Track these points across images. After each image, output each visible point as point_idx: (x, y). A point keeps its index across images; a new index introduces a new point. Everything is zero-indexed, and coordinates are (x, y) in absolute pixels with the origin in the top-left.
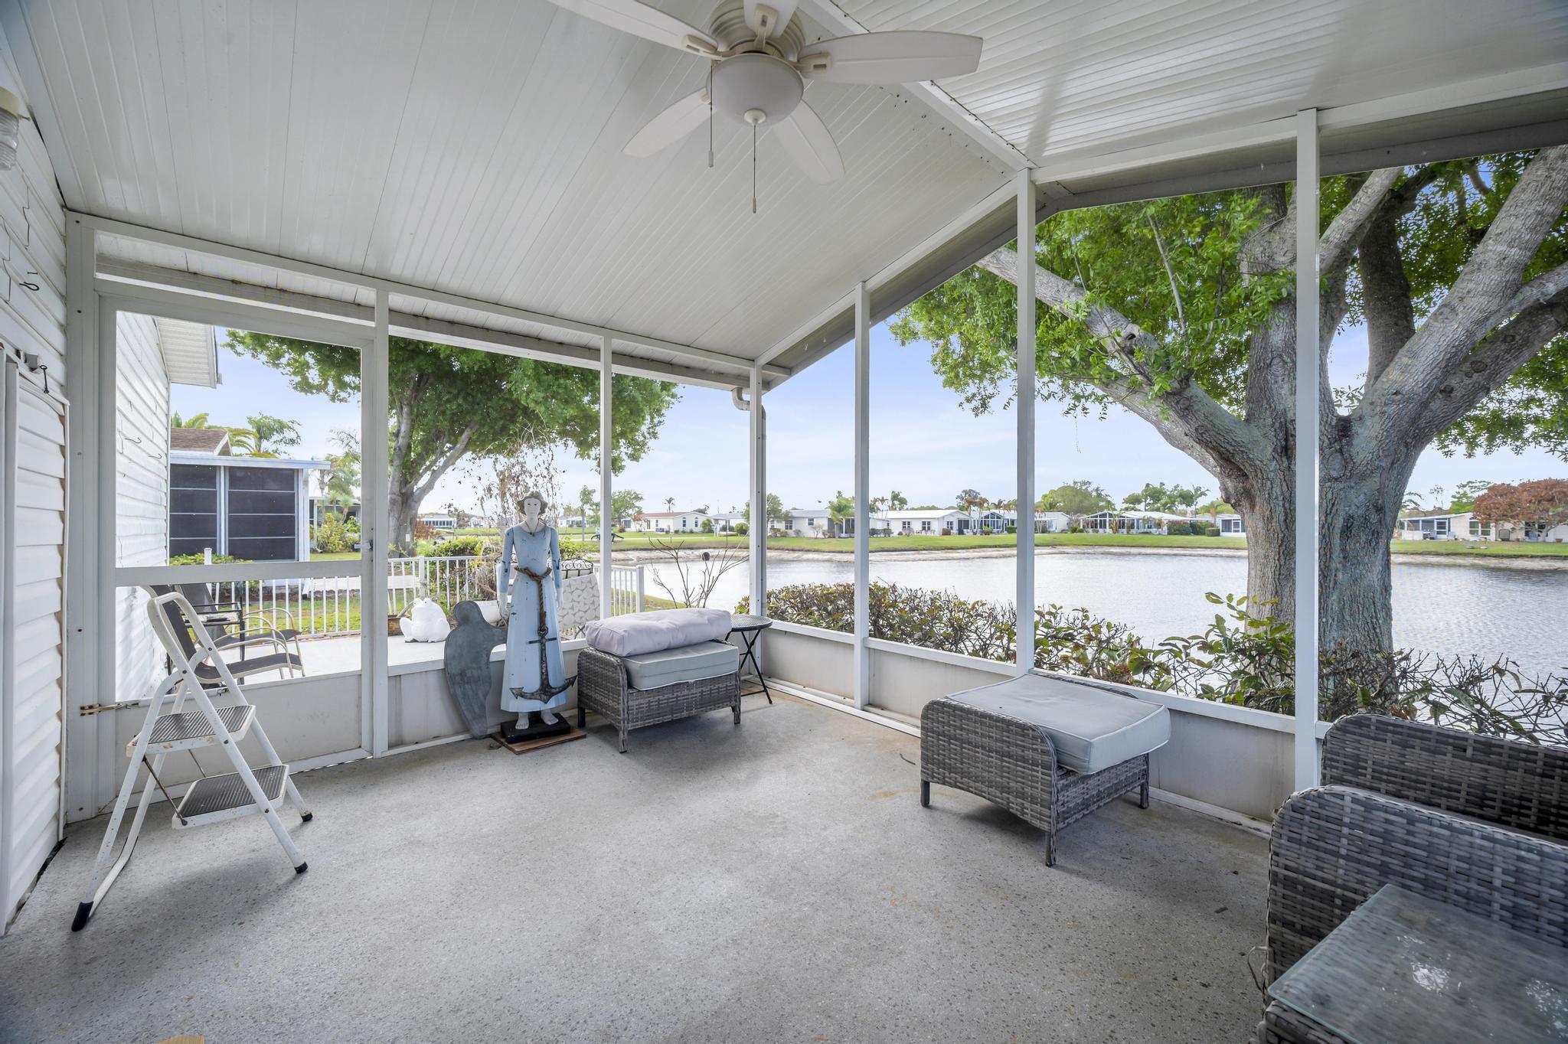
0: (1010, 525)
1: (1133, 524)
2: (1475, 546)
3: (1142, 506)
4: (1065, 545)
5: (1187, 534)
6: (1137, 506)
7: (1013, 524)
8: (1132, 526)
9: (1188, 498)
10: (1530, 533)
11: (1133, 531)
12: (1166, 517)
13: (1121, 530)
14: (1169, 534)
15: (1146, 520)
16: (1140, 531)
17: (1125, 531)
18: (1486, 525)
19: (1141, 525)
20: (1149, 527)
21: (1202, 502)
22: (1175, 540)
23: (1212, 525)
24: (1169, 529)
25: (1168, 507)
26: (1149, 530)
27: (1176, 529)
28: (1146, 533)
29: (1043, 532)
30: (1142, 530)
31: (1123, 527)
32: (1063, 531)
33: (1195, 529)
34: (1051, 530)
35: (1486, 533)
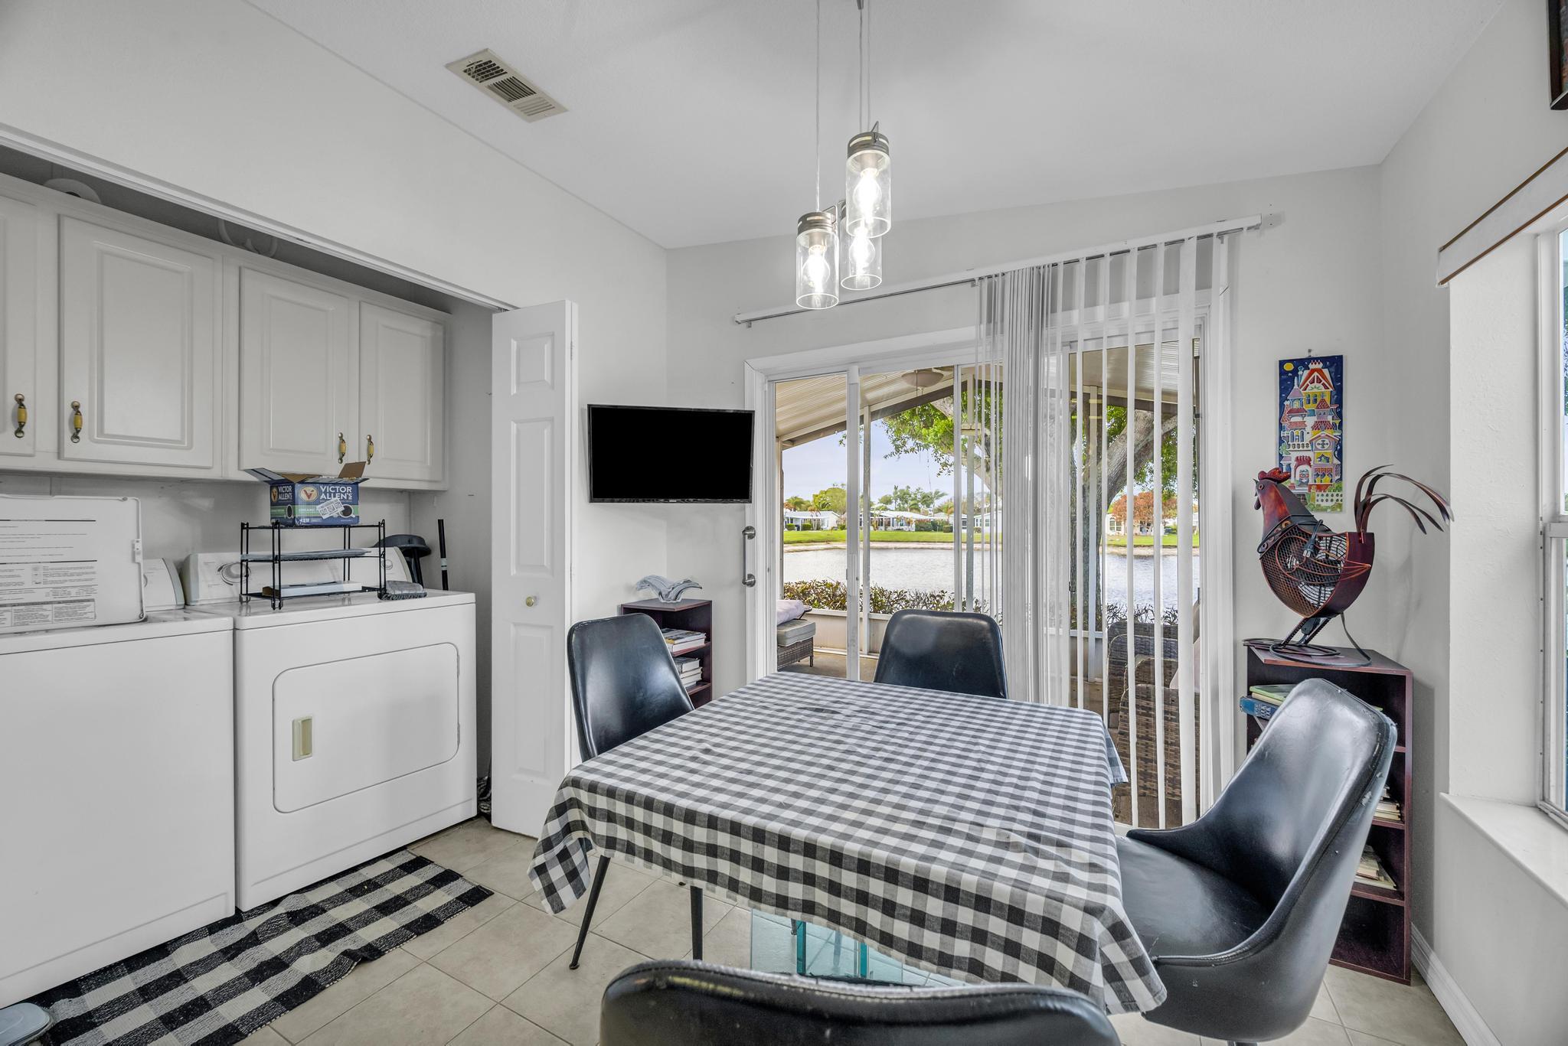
0: (790, 523)
1: (889, 522)
2: (1113, 539)
3: (892, 506)
4: (836, 541)
5: (929, 530)
6: (888, 506)
7: (792, 522)
8: (888, 524)
9: (927, 500)
10: (1143, 530)
11: (890, 528)
12: (914, 516)
13: (880, 527)
14: (916, 531)
15: (899, 519)
16: (894, 528)
17: (883, 528)
18: (1119, 524)
19: (895, 522)
20: (902, 525)
21: (937, 503)
22: (921, 536)
23: (947, 523)
24: (917, 526)
25: (915, 508)
26: (901, 527)
27: (921, 527)
28: (899, 530)
29: (817, 529)
30: (896, 528)
31: (882, 525)
32: (833, 528)
33: (935, 527)
34: (824, 527)
35: (1119, 529)
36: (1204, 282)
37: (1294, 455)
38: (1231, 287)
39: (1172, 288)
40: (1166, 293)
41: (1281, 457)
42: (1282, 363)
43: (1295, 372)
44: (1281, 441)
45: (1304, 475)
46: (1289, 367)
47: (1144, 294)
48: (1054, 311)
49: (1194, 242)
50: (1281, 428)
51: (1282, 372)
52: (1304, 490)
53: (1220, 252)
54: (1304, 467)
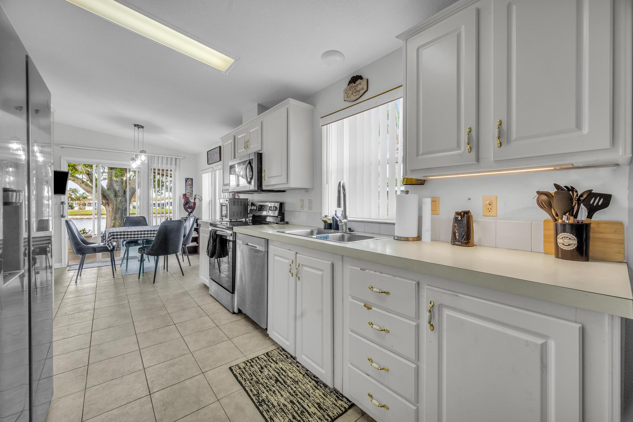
38: (179, 166)
41: (186, 192)
42: (186, 178)
44: (186, 189)
51: (186, 180)
52: (188, 196)
54: (188, 193)
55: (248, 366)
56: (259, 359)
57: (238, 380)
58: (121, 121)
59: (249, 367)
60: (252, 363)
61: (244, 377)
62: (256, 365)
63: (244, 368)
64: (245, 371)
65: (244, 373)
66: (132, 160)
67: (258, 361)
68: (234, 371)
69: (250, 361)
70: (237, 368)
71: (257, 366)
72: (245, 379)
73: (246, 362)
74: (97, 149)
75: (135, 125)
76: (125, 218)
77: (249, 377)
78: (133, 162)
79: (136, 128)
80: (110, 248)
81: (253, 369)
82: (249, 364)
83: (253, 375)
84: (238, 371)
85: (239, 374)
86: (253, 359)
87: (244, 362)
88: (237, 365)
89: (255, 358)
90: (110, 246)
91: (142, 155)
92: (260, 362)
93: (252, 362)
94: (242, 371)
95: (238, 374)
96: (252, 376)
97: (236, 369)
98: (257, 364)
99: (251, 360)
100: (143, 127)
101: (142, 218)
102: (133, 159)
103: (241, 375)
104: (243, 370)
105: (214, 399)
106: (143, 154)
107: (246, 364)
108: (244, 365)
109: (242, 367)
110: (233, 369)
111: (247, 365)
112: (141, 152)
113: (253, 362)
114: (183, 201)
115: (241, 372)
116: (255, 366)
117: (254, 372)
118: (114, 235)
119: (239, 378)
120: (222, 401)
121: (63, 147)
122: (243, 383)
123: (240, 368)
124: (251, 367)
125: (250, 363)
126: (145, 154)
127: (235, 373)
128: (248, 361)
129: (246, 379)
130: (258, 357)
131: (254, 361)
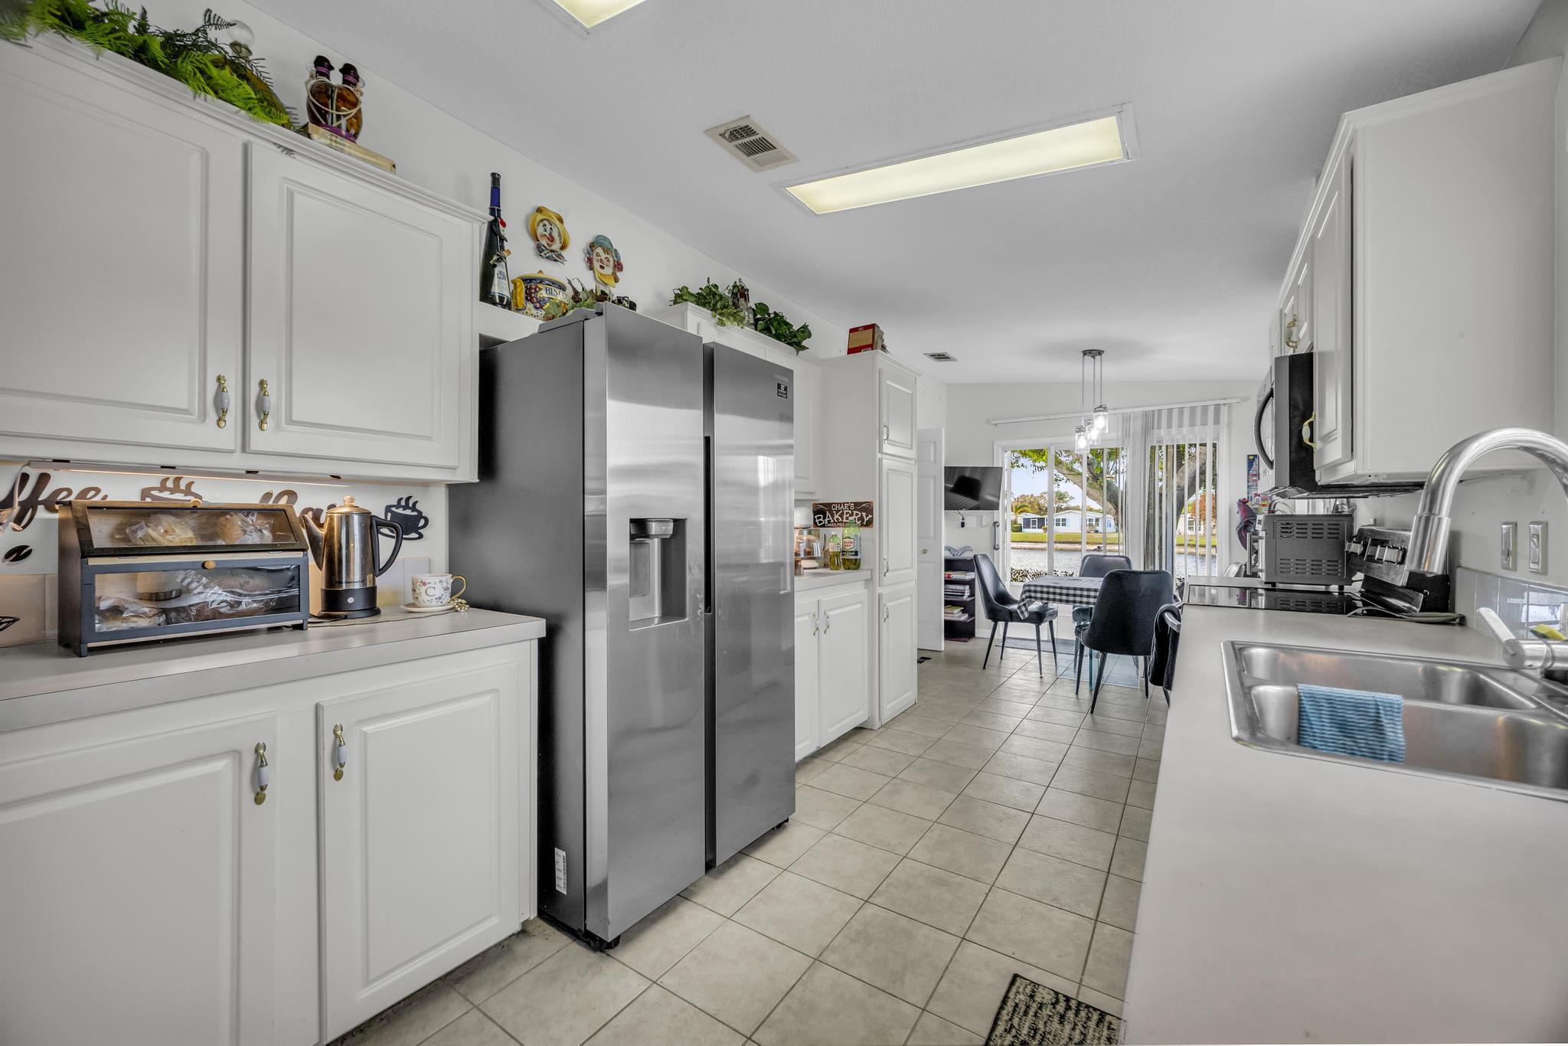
36: (1217, 422)
37: (1254, 492)
38: (1229, 424)
39: (1204, 423)
40: (1201, 425)
41: (1248, 493)
42: (1249, 456)
43: (1254, 460)
44: (1248, 486)
45: (1258, 500)
46: (1251, 458)
47: (1192, 424)
48: (1153, 428)
49: (1213, 407)
50: (1248, 481)
51: (1249, 460)
52: (1257, 506)
53: (1224, 411)
54: (1257, 497)
55: (1054, 1008)
56: (1100, 1021)
57: (999, 1013)
58: (1057, 350)
59: (1051, 1014)
60: (1071, 1014)
61: (1016, 1021)
62: (1075, 1024)
63: (1041, 1006)
64: (1036, 1013)
65: (1026, 1013)
66: (1077, 432)
67: (1092, 1024)
68: (1014, 989)
69: (1073, 1004)
70: (1028, 990)
71: (1074, 1029)
72: (1012, 1026)
73: (1062, 998)
74: (1046, 417)
75: (1085, 353)
76: (1088, 558)
77: (1025, 1031)
78: (1080, 435)
79: (1088, 358)
80: (1024, 616)
81: (1055, 1025)
82: (1061, 1007)
83: (1038, 1037)
84: (1022, 997)
85: (1017, 1005)
86: (1088, 1007)
87: (1057, 993)
88: (1036, 985)
89: (1095, 1009)
90: (1022, 613)
91: (1099, 415)
92: (1091, 1030)
93: (1073, 1011)
94: (1028, 1007)
95: (1013, 1004)
96: (1034, 1037)
97: (1021, 990)
98: (1080, 1026)
99: (1079, 1004)
100: (1100, 353)
101: (1123, 559)
102: (1080, 430)
103: (1014, 1010)
104: (1034, 1006)
105: (919, 999)
106: (1101, 413)
107: (1057, 1001)
108: (1048, 998)
109: (1038, 999)
110: (1017, 984)
111: (1054, 1005)
112: (1096, 411)
113: (1077, 1014)
114: (1238, 519)
115: (1024, 1008)
116: (1068, 1027)
117: (1049, 1033)
118: (1030, 591)
119: (1004, 1012)
120: (927, 1018)
121: (996, 425)
122: (1000, 1029)
123: (1032, 997)
124: (1056, 1019)
125: (1068, 1008)
126: (1105, 413)
127: (1011, 995)
128: (1068, 999)
129: (1014, 1031)
130: (1103, 1014)
131: (1083, 1014)
